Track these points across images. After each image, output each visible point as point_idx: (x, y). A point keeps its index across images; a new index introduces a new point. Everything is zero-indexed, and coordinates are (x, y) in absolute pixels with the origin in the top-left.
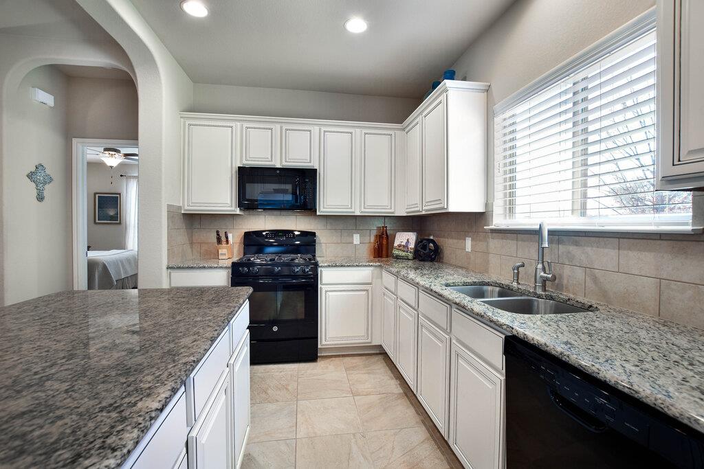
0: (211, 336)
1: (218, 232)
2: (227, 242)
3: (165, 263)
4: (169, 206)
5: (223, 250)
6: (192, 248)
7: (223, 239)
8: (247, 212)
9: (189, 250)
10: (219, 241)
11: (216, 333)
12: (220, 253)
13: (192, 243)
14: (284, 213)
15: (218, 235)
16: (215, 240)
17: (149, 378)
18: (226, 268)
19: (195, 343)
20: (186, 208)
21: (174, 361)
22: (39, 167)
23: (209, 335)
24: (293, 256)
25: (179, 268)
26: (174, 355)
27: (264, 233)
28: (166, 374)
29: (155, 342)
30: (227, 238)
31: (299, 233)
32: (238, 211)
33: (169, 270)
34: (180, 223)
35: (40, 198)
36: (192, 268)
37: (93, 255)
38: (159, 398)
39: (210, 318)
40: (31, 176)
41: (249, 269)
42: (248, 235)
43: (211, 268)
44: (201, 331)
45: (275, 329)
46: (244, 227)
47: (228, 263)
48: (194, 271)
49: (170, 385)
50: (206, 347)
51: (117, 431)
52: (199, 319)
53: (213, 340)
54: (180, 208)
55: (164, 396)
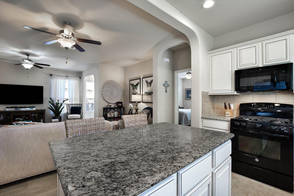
0: (196, 156)
1: (225, 103)
2: (230, 108)
3: (200, 116)
4: (202, 92)
5: (228, 112)
6: (214, 110)
7: (228, 107)
8: (242, 94)
9: (212, 111)
10: (226, 108)
11: (199, 155)
12: (226, 113)
13: (213, 108)
14: (266, 93)
15: (225, 105)
16: (224, 107)
17: (158, 167)
18: (228, 121)
19: (186, 157)
20: (210, 92)
21: (172, 162)
22: (166, 82)
23: (194, 155)
24: (272, 119)
25: (206, 118)
26: (174, 160)
27: (252, 105)
28: (165, 168)
29: (173, 150)
30: (230, 106)
31: (279, 105)
32: (235, 93)
33: (202, 119)
34: (208, 99)
35: (166, 92)
36: (212, 119)
37: (181, 110)
38: (154, 179)
39: (201, 146)
40: (164, 85)
41: (240, 123)
42: (242, 105)
43: (220, 120)
44: (193, 152)
45: (257, 160)
46: (240, 101)
47: (229, 119)
48: (213, 120)
49: (162, 174)
50: (190, 161)
51: (132, 186)
52: (196, 145)
53: (195, 158)
54: (208, 93)
55: (156, 178)
